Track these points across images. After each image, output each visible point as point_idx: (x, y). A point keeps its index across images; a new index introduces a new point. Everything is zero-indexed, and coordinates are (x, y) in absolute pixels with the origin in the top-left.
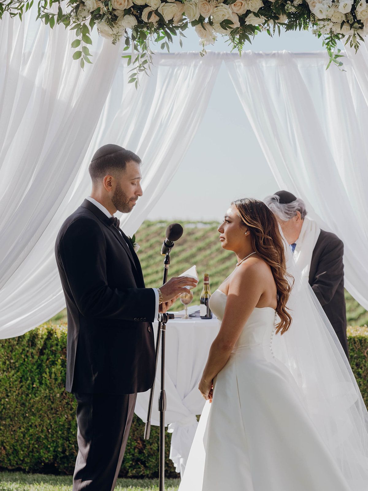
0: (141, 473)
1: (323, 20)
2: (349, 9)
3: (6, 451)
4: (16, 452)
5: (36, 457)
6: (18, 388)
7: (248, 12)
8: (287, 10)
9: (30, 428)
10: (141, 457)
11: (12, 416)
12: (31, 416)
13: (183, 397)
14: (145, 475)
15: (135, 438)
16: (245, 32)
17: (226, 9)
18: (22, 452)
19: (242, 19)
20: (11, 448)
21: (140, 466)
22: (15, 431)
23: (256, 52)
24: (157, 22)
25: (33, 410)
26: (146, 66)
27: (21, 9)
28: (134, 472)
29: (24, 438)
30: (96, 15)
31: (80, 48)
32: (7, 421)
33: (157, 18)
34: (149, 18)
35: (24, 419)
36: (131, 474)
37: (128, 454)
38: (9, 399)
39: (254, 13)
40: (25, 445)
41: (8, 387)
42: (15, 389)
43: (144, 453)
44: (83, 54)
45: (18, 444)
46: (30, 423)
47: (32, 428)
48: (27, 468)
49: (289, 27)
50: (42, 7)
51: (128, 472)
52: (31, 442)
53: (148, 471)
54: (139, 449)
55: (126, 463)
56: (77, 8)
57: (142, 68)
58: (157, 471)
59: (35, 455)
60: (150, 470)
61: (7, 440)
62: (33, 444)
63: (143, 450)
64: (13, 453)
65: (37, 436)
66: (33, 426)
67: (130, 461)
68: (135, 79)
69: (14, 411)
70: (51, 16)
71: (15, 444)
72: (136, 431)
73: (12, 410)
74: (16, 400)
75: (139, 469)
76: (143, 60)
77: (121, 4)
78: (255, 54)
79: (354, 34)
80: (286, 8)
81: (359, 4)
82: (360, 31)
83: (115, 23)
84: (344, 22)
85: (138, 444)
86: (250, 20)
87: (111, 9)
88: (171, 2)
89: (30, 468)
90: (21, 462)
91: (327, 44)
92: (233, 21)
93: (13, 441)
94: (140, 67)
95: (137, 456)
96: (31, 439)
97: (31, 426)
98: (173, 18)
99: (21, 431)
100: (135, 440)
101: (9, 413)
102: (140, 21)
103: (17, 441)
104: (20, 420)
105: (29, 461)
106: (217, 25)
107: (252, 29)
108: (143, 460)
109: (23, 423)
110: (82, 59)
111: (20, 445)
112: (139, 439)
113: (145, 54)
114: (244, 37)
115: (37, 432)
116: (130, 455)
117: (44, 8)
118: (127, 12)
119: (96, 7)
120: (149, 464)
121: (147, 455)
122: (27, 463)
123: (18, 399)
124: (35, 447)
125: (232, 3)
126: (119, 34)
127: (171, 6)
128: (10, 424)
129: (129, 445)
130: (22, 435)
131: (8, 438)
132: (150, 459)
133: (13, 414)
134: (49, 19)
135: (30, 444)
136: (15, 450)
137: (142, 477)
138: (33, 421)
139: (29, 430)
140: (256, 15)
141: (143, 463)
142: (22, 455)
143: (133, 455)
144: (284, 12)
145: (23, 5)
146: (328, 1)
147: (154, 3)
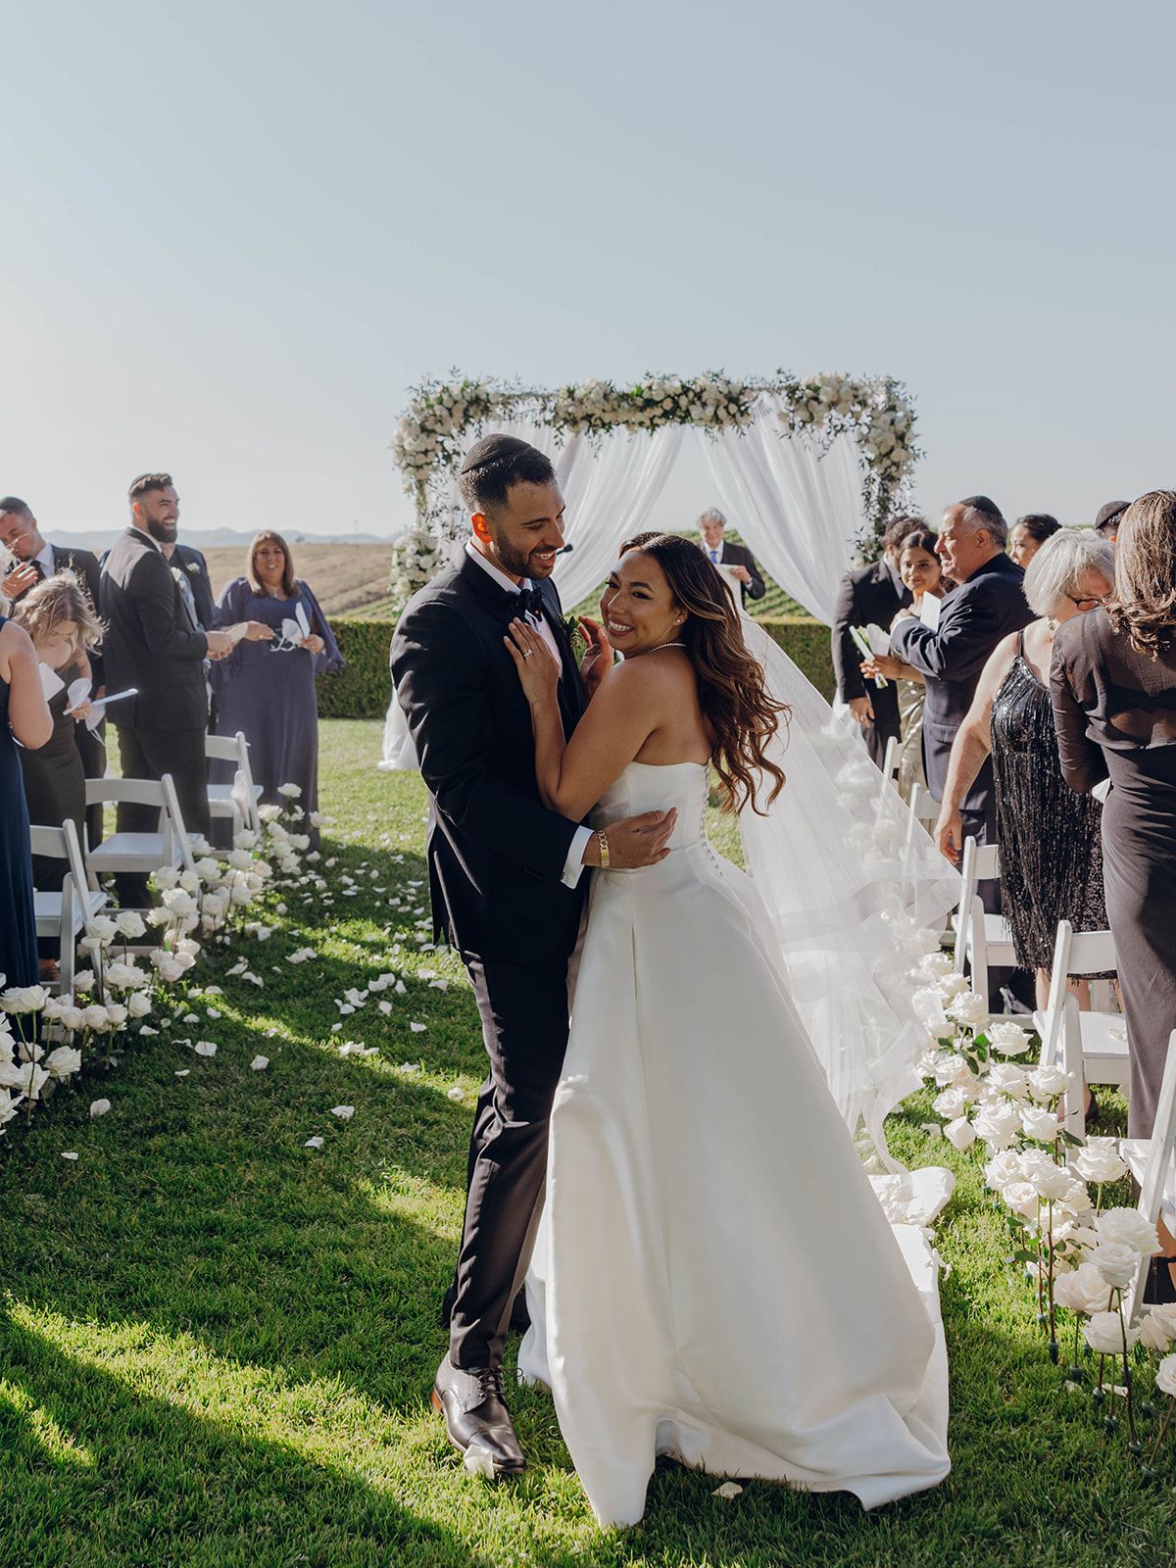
1: (699, 419)
2: (713, 413)
7: (655, 416)
8: (677, 414)
16: (654, 427)
17: (641, 415)
19: (651, 420)
24: (601, 423)
26: (600, 448)
30: (566, 421)
31: (558, 439)
33: (601, 421)
34: (595, 421)
39: (658, 417)
49: (681, 423)
56: (554, 417)
57: (598, 450)
68: (596, 455)
77: (579, 414)
79: (719, 427)
81: (719, 409)
82: (721, 425)
83: (577, 425)
84: (712, 419)
86: (656, 421)
87: (572, 417)
88: (608, 412)
91: (705, 430)
92: (645, 421)
98: (611, 420)
102: (591, 424)
106: (636, 424)
107: (658, 426)
113: (599, 442)
114: (653, 430)
118: (583, 418)
119: (564, 416)
125: (644, 412)
126: (579, 432)
127: (609, 414)
134: (537, 424)
144: (676, 416)
145: (524, 415)
146: (700, 409)
147: (598, 413)
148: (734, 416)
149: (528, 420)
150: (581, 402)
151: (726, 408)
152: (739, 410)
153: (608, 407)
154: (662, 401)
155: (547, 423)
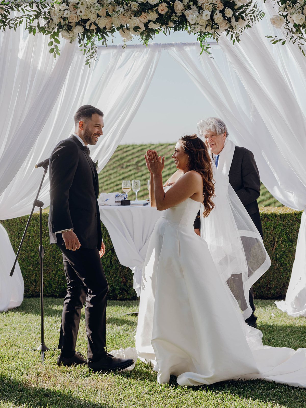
0: (125, 297)
1: (194, 24)
2: (209, 17)
3: (45, 285)
4: (51, 285)
5: (63, 288)
6: (51, 248)
7: (150, 21)
8: (172, 19)
9: (58, 271)
10: (125, 288)
11: (48, 264)
12: (59, 264)
13: (139, 251)
14: (127, 298)
15: (121, 276)
16: (149, 33)
17: (136, 20)
18: (54, 286)
19: (146, 25)
20: (47, 283)
21: (124, 293)
22: (49, 273)
23: (183, 43)
24: (96, 29)
25: (60, 261)
26: (94, 55)
27: (16, 25)
28: (121, 296)
29: (55, 277)
30: (61, 26)
31: (53, 47)
32: (45, 267)
33: (96, 27)
34: (90, 27)
35: (55, 266)
36: (119, 298)
37: (117, 286)
38: (46, 254)
39: (153, 22)
40: (56, 281)
41: (45, 247)
42: (49, 248)
43: (127, 285)
44: (55, 50)
45: (51, 280)
46: (58, 268)
47: (60, 271)
48: (58, 295)
49: (175, 30)
50: (28, 22)
51: (117, 297)
52: (59, 279)
53: (129, 296)
54: (124, 283)
55: (116, 291)
56: (48, 22)
57: (92, 56)
58: (135, 296)
59: (62, 287)
60: (130, 295)
61: (45, 278)
62: (61, 281)
63: (126, 283)
64: (49, 286)
65: (63, 276)
66: (60, 270)
67: (119, 290)
68: (89, 62)
69: (49, 261)
70: (33, 28)
71: (50, 281)
72: (122, 272)
73: (48, 261)
74: (50, 254)
75: (124, 295)
76: (92, 51)
77: (73, 19)
78: (182, 43)
79: (214, 32)
80: (172, 18)
81: (215, 14)
82: (217, 30)
83: (71, 31)
84: (207, 24)
85: (123, 280)
86: (151, 26)
87: (67, 22)
88: (103, 17)
89: (59, 295)
90: (54, 291)
91: (199, 38)
92: (140, 27)
93: (49, 279)
94: (91, 56)
95: (122, 287)
96: (60, 278)
97: (59, 270)
98: (106, 26)
99: (53, 273)
100: (121, 277)
101: (46, 262)
102: (86, 29)
103: (51, 279)
104: (52, 267)
105: (58, 291)
106: (131, 30)
107: (153, 31)
108: (127, 289)
109: (54, 268)
110: (55, 53)
111: (53, 281)
112: (123, 277)
113: (93, 48)
114: (148, 36)
115: (62, 274)
116: (118, 287)
117: (30, 23)
118: (78, 24)
119: (59, 22)
120: (130, 292)
121: (128, 286)
122: (57, 292)
123: (51, 254)
124: (62, 282)
125: (139, 16)
126: (74, 37)
127: (104, 19)
128: (47, 269)
129: (118, 280)
130: (54, 275)
131: (45, 277)
132: (130, 288)
133: (48, 263)
134: (31, 30)
135: (59, 280)
136: (50, 284)
137: (126, 299)
138: (60, 267)
139: (58, 272)
140: (154, 22)
141: (126, 291)
142: (54, 287)
143: (120, 286)
144: (171, 21)
145: (17, 22)
146: (196, 13)
147: (93, 18)
148: (229, 20)
149: (23, 25)
150: (76, 6)
151: (222, 12)
152: (234, 15)
153: (102, 12)
154: (157, 5)
155: (42, 29)
